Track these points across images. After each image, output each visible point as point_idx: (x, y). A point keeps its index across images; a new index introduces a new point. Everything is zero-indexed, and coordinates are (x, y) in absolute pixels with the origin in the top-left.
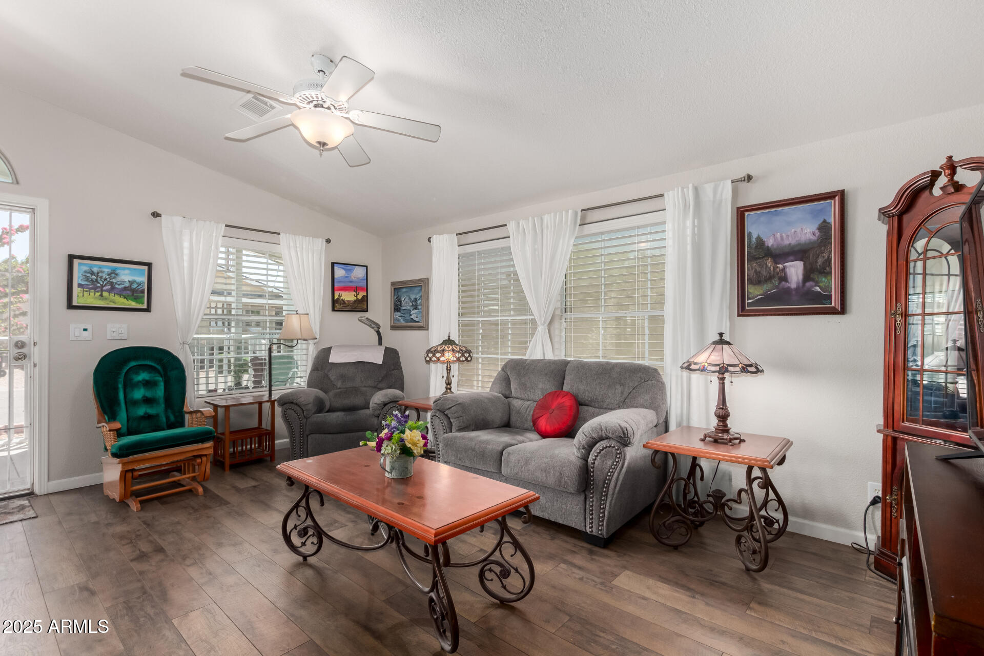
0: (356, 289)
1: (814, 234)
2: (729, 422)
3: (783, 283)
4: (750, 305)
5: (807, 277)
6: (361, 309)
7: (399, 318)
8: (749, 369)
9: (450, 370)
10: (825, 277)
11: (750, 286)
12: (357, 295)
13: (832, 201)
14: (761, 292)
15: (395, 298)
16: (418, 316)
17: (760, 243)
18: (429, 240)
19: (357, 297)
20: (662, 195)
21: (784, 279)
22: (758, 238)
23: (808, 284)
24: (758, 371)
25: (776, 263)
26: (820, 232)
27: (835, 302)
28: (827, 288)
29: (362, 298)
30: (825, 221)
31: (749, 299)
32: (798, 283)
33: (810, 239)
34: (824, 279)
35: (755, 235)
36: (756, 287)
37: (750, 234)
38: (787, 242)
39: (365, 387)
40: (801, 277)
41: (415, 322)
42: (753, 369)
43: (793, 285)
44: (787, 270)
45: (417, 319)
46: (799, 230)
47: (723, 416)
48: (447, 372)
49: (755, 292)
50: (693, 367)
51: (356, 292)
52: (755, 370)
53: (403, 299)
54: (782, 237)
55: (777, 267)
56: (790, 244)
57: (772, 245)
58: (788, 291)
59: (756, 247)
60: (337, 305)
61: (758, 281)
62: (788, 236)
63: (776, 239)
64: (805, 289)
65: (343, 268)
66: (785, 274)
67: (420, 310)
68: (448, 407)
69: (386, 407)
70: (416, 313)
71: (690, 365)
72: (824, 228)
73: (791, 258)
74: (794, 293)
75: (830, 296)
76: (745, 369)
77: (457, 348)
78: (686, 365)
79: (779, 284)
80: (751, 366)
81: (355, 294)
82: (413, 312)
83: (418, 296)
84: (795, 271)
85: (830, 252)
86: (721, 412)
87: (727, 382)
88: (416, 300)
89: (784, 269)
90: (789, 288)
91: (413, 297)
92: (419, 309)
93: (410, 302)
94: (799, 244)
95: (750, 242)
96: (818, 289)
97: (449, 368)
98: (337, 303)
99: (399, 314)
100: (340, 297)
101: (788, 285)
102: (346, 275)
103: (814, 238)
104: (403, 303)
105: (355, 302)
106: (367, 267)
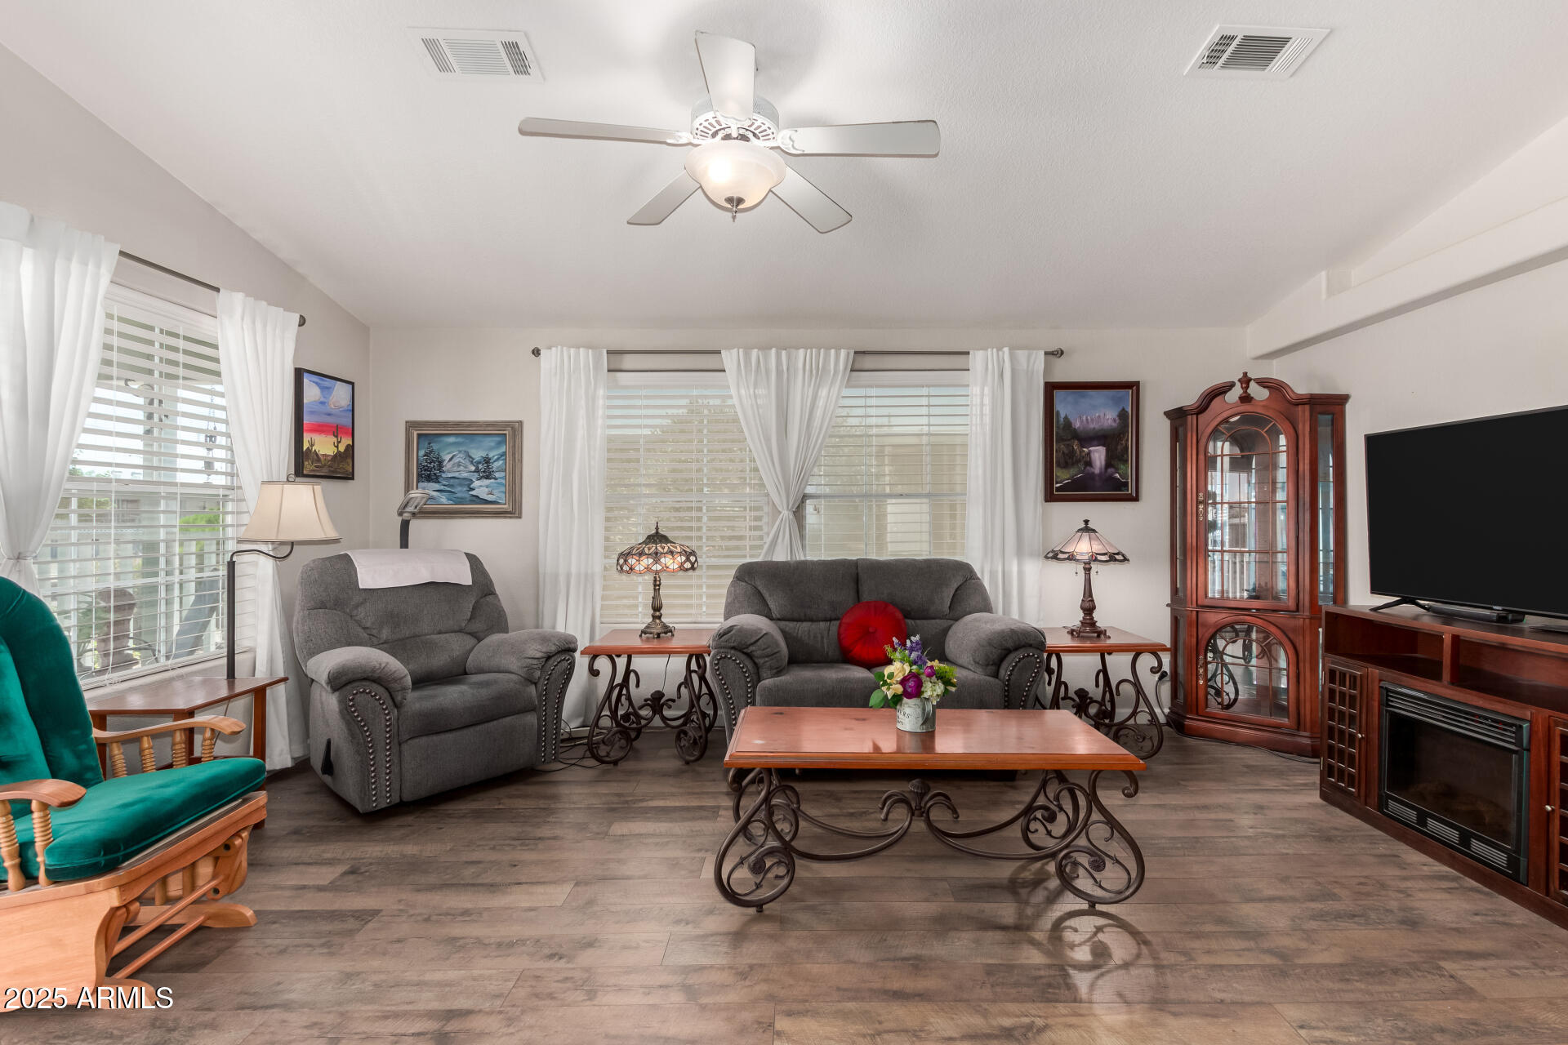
0: (336, 431)
1: (1115, 420)
2: (1096, 615)
3: (1088, 468)
4: (1058, 489)
5: (1108, 465)
6: (343, 473)
7: (435, 494)
8: (1117, 557)
9: (659, 585)
10: (1124, 464)
11: (1058, 468)
12: (339, 442)
13: (1130, 391)
14: (1068, 476)
15: (422, 453)
16: (494, 492)
17: (1068, 424)
18: (536, 352)
19: (337, 447)
20: (968, 353)
21: (1089, 463)
22: (1066, 418)
23: (1110, 470)
24: (1125, 559)
25: (1083, 446)
26: (1120, 419)
27: (1131, 490)
28: (1125, 476)
29: (345, 450)
30: (1123, 409)
31: (1057, 483)
32: (1101, 469)
33: (1111, 426)
34: (1122, 467)
35: (1062, 416)
36: (1064, 470)
37: (1058, 412)
38: (1092, 426)
39: (440, 633)
40: (1103, 463)
41: (487, 502)
42: (1119, 557)
43: (1097, 471)
44: (1092, 455)
45: (490, 498)
46: (1102, 415)
47: (1089, 608)
48: (655, 589)
49: (1063, 476)
50: (1061, 556)
51: (337, 437)
52: (1122, 558)
53: (447, 458)
54: (1087, 419)
55: (1084, 451)
56: (1094, 428)
57: (1079, 428)
58: (1092, 476)
59: (1064, 427)
60: (304, 466)
61: (1065, 464)
62: (1092, 420)
63: (1082, 422)
64: (1107, 475)
65: (316, 383)
66: (1090, 458)
67: (499, 481)
68: (752, 641)
69: (551, 662)
70: (487, 487)
71: (1057, 554)
72: (1123, 415)
73: (1095, 443)
74: (1097, 478)
75: (1127, 483)
76: (1112, 558)
77: (676, 548)
78: (1051, 555)
79: (1085, 468)
80: (1118, 554)
81: (335, 440)
82: (476, 484)
83: (493, 454)
84: (1098, 455)
85: (1127, 440)
86: (1087, 605)
87: (1093, 572)
88: (487, 461)
89: (1089, 453)
90: (1093, 473)
91: (478, 455)
92: (496, 479)
93: (468, 463)
94: (1102, 429)
95: (1058, 421)
96: (1117, 475)
97: (658, 583)
98: (308, 459)
99: (437, 486)
100: (312, 445)
101: (1092, 470)
102: (322, 399)
103: (1114, 425)
104: (447, 466)
105: (335, 456)
106: (352, 384)
